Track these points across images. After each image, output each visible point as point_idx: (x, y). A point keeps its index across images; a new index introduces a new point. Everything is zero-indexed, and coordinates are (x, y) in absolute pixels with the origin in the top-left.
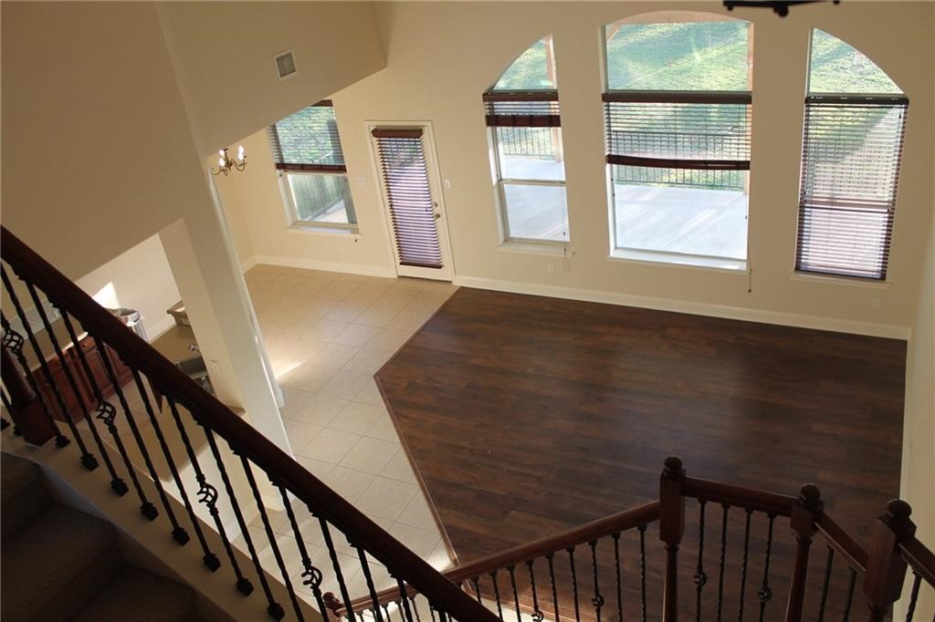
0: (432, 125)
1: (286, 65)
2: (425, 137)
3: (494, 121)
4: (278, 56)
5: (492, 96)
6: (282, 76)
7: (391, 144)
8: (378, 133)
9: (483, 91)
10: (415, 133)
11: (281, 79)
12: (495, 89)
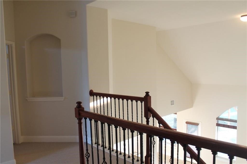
0: (202, 123)
1: (172, 103)
2: (199, 126)
3: (218, 125)
4: (171, 100)
5: (218, 119)
6: (171, 105)
7: (190, 126)
8: (187, 123)
9: (217, 117)
10: (197, 124)
11: (171, 106)
12: (220, 117)
